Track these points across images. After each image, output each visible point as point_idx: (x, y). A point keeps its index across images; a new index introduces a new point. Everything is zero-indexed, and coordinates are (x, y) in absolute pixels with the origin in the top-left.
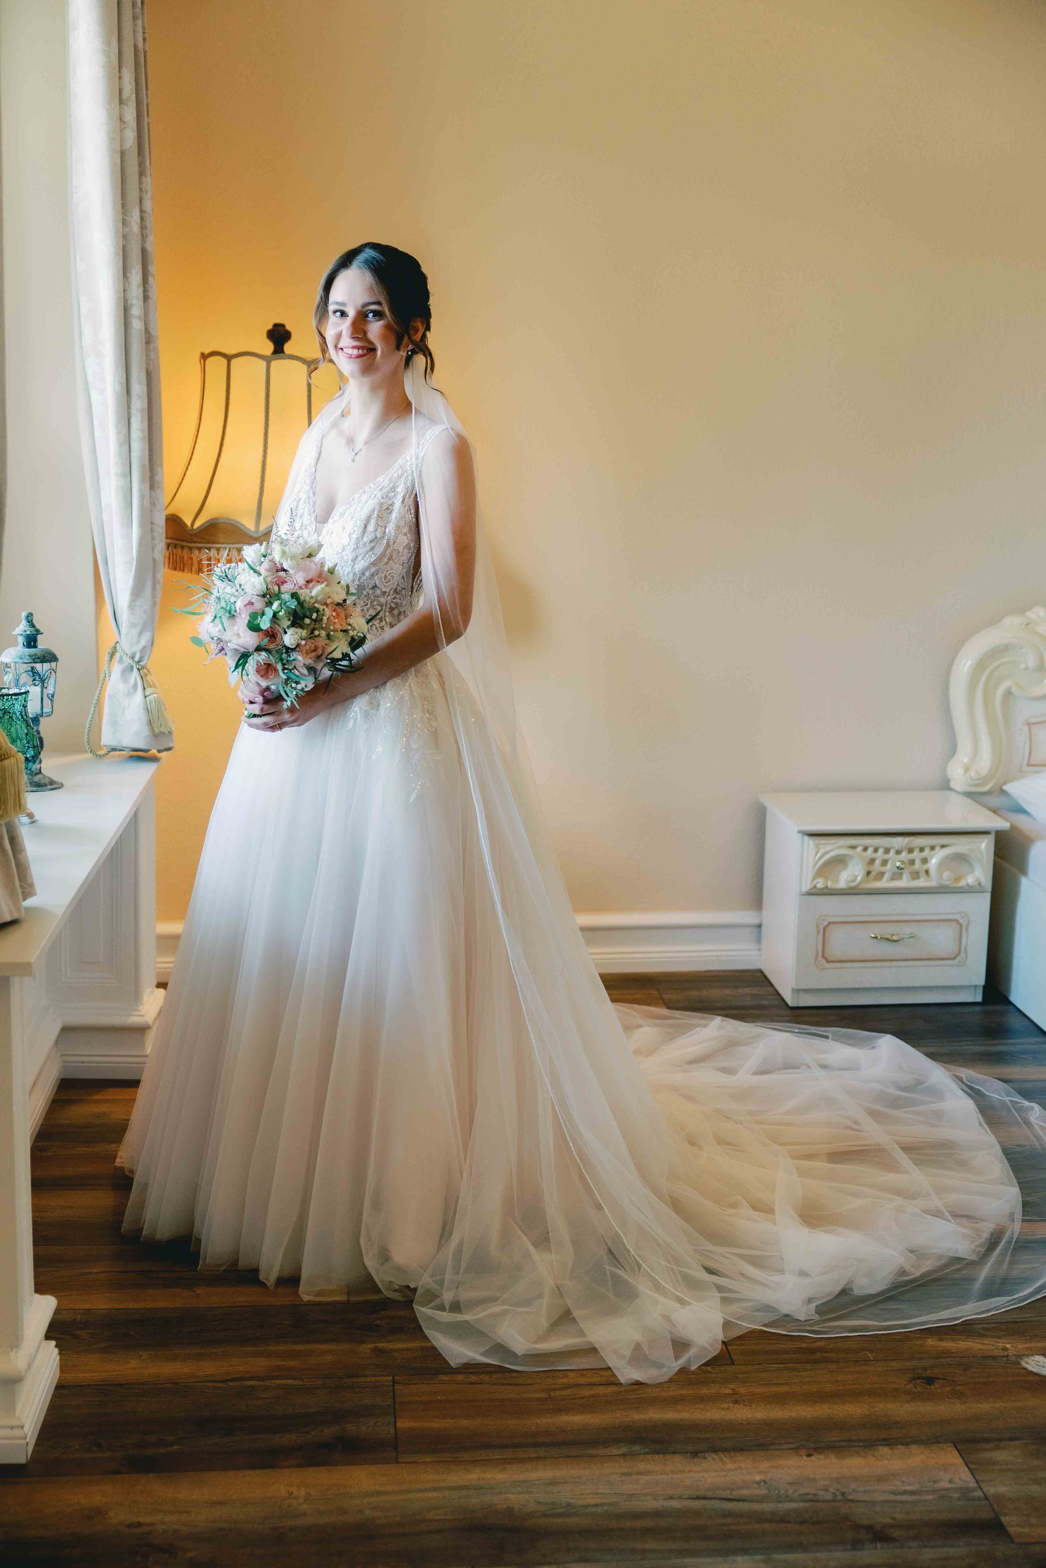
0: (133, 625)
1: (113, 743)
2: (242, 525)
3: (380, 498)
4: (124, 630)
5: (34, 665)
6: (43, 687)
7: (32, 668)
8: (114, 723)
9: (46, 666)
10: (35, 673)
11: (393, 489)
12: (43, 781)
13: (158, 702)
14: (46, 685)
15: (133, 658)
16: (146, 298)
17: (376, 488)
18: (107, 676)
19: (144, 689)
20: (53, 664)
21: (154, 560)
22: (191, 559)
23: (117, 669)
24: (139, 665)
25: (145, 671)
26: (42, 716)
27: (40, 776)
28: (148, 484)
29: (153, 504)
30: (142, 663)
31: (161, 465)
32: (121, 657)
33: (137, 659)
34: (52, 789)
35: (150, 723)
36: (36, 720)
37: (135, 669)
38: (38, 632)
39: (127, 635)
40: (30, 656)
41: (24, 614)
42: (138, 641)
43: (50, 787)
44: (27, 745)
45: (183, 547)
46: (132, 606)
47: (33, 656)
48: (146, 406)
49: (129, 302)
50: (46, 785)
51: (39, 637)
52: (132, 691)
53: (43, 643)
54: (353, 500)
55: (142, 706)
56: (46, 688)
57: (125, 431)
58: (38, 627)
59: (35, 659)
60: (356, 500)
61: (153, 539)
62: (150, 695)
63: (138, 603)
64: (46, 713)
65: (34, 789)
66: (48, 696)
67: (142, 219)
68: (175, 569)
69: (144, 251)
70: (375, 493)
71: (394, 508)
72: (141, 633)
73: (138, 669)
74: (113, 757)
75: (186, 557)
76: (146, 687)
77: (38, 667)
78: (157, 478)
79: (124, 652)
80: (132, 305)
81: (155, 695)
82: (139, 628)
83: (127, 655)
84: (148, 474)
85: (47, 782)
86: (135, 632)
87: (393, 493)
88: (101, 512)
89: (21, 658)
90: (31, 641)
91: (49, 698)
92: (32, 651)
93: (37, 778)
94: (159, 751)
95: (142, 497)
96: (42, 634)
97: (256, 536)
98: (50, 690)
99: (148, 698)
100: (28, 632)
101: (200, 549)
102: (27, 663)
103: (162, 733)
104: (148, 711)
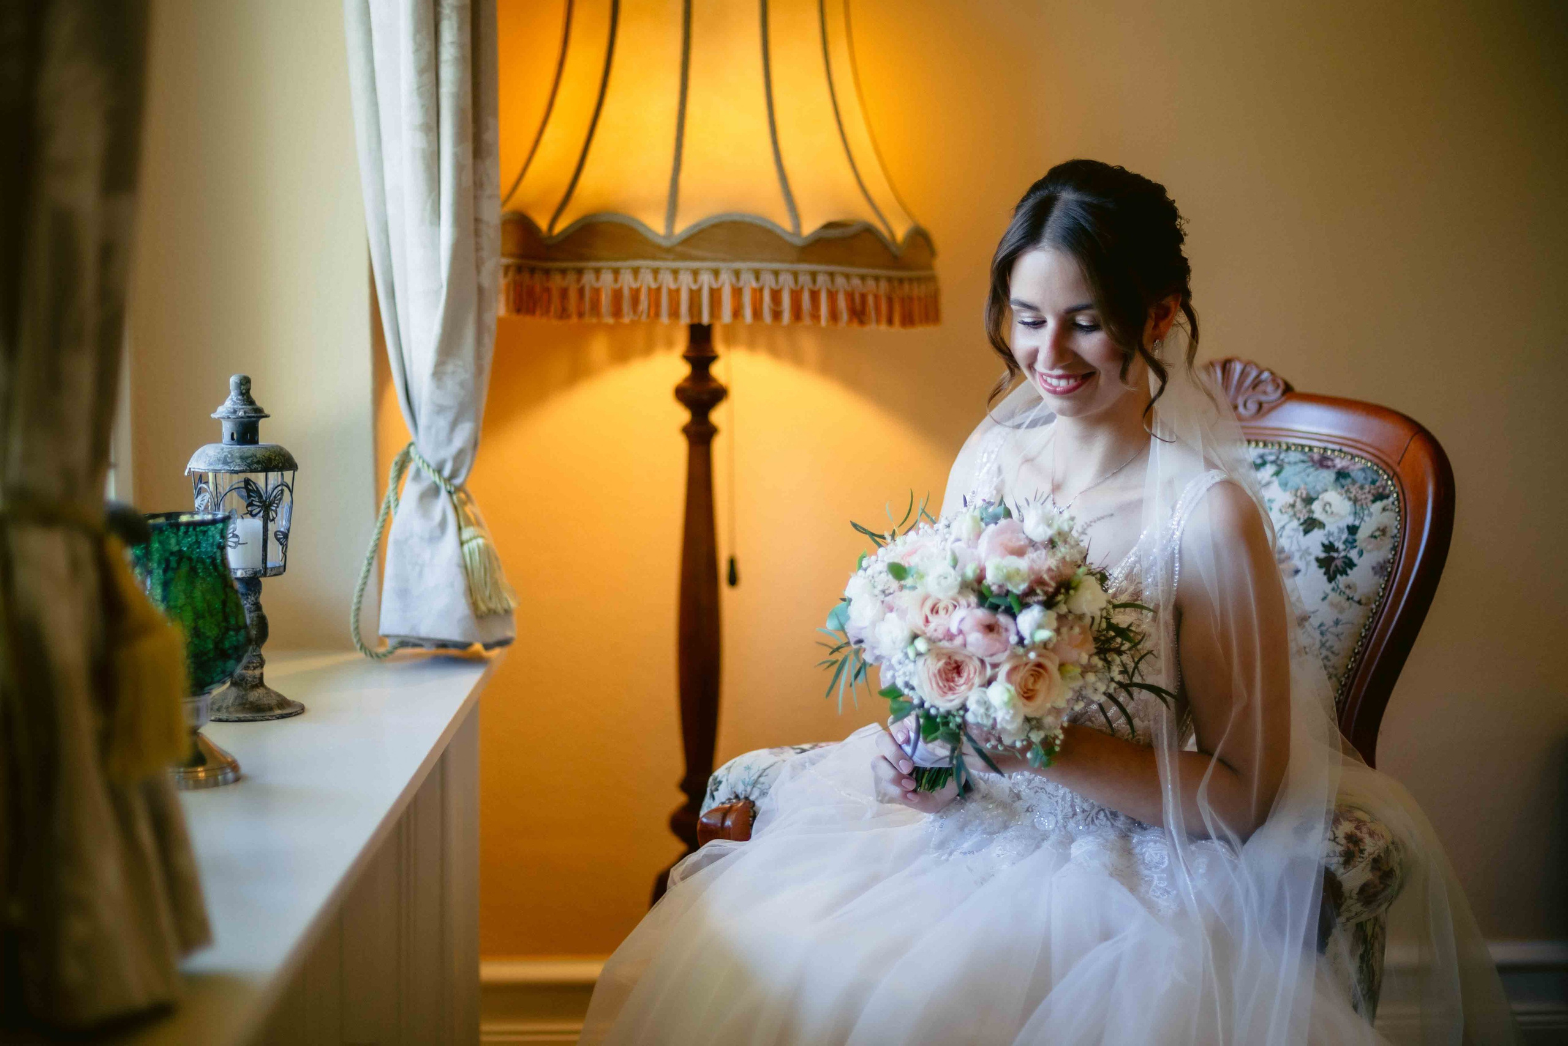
0: (440, 410)
1: (403, 630)
2: (643, 225)
4: (423, 419)
5: (252, 476)
6: (266, 520)
7: (247, 482)
8: (403, 593)
9: (274, 477)
10: (253, 491)
12: (266, 701)
13: (486, 553)
14: (272, 514)
15: (439, 471)
18: (392, 505)
19: (460, 528)
20: (288, 475)
21: (480, 290)
22: (548, 290)
23: (410, 491)
24: (450, 485)
25: (462, 495)
26: (265, 575)
27: (260, 691)
29: (478, 184)
30: (458, 481)
31: (495, 113)
32: (418, 472)
33: (447, 472)
34: (283, 717)
35: (471, 591)
36: (253, 583)
37: (443, 494)
38: (260, 413)
39: (429, 428)
40: (243, 458)
41: (233, 380)
42: (450, 440)
43: (278, 712)
44: (223, 624)
45: (532, 271)
46: (438, 373)
47: (247, 458)
50: (271, 709)
51: (262, 423)
52: (438, 533)
53: (269, 435)
55: (456, 559)
56: (273, 520)
57: (429, 46)
58: (259, 403)
59: (252, 463)
61: (478, 248)
62: (471, 539)
63: (450, 368)
64: (272, 569)
65: (249, 716)
66: (276, 535)
68: (518, 310)
72: (454, 425)
73: (450, 492)
74: (403, 658)
75: (538, 289)
76: (462, 524)
77: (259, 479)
78: (487, 137)
79: (423, 461)
81: (480, 541)
82: (450, 416)
83: (428, 466)
84: (470, 130)
85: (273, 702)
86: (443, 423)
88: (384, 203)
89: (225, 462)
90: (247, 432)
91: (278, 540)
92: (248, 449)
93: (254, 695)
94: (488, 647)
95: (459, 169)
96: (267, 416)
97: (666, 243)
98: (280, 524)
99: (466, 548)
100: (241, 413)
101: (563, 272)
102: (237, 472)
103: (492, 613)
104: (466, 570)
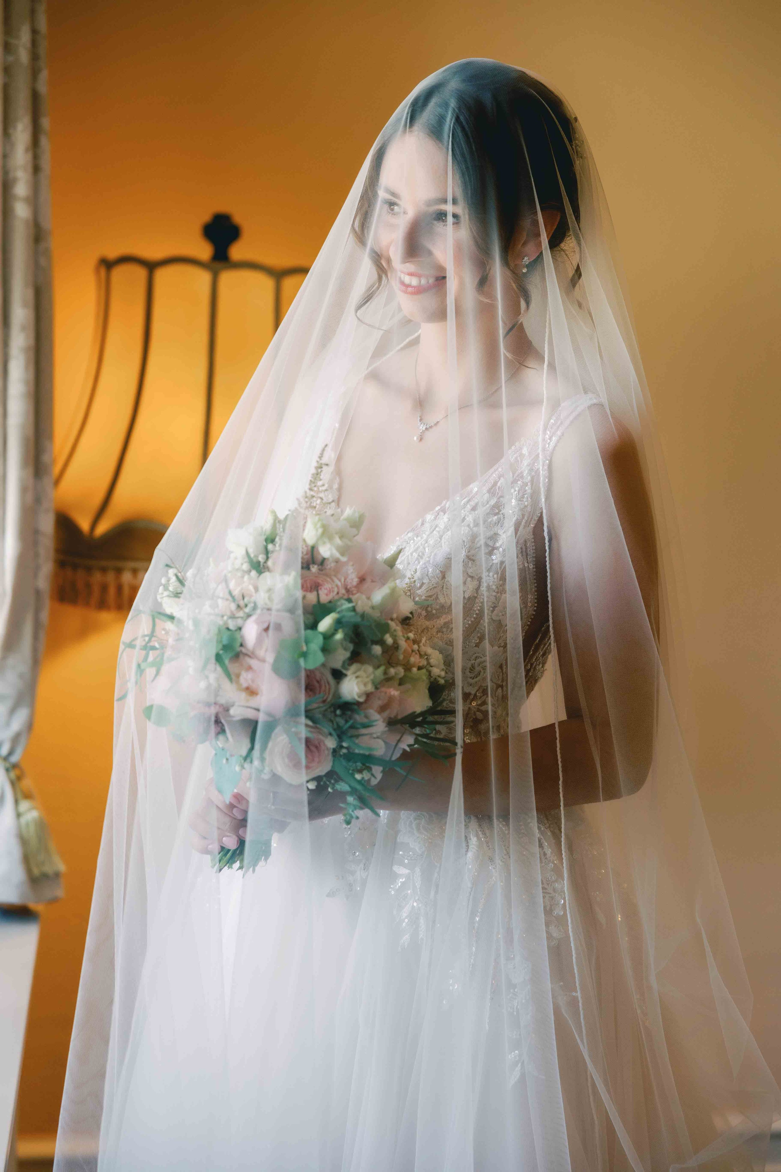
0: (2, 699)
3: (471, 525)
11: (497, 509)
13: (40, 823)
16: (36, 169)
17: (465, 505)
19: (16, 802)
21: (38, 593)
24: (8, 763)
25: (18, 773)
28: (31, 470)
29: (37, 500)
30: (14, 760)
33: (5, 750)
35: (27, 860)
37: (2, 771)
42: (8, 724)
46: (1, 668)
48: (32, 342)
49: (11, 175)
54: (423, 524)
55: (13, 830)
60: (427, 525)
61: (36, 555)
62: (26, 812)
63: (10, 662)
67: (34, 43)
69: (35, 97)
70: (463, 513)
71: (498, 545)
72: (13, 711)
73: (6, 769)
76: (19, 797)
80: (15, 180)
81: (35, 813)
82: (9, 703)
86: (3, 709)
87: (496, 517)
94: (41, 904)
99: (22, 819)
101: (104, 570)
103: (45, 876)
104: (23, 841)
